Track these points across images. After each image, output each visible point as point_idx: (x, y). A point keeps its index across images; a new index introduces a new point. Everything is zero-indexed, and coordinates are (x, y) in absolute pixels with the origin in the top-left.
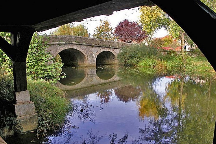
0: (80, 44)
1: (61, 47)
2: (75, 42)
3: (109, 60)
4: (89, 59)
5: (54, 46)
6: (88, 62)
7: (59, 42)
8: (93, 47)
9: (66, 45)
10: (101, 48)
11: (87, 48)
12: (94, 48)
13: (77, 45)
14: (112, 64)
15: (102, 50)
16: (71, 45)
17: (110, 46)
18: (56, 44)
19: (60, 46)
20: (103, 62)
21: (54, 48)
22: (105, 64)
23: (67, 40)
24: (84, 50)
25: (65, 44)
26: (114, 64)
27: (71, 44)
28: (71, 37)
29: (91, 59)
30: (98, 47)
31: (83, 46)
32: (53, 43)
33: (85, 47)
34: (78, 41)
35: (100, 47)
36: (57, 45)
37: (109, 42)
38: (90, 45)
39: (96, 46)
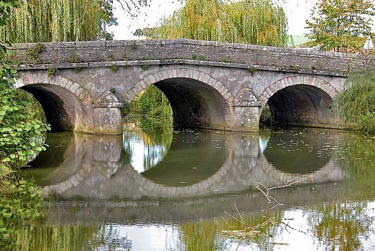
0: (208, 66)
1: (149, 74)
2: (194, 58)
3: (320, 112)
4: (237, 109)
5: (128, 70)
6: (234, 117)
7: (143, 59)
8: (252, 72)
9: (164, 68)
10: (281, 74)
11: (234, 76)
12: (258, 76)
13: (201, 69)
14: (328, 127)
15: (285, 82)
16: (179, 67)
17: (313, 68)
18: (134, 66)
19: (146, 72)
20: (304, 117)
21: (128, 76)
22: (309, 125)
23: (169, 54)
24: (224, 82)
25: (161, 66)
26: (332, 127)
27: (181, 64)
28: (180, 46)
29: (243, 108)
30: (270, 74)
31: (221, 70)
32: (123, 63)
33: (227, 73)
34: (203, 54)
35: (279, 72)
36: (135, 69)
37: (312, 57)
38: (244, 67)
39: (264, 69)
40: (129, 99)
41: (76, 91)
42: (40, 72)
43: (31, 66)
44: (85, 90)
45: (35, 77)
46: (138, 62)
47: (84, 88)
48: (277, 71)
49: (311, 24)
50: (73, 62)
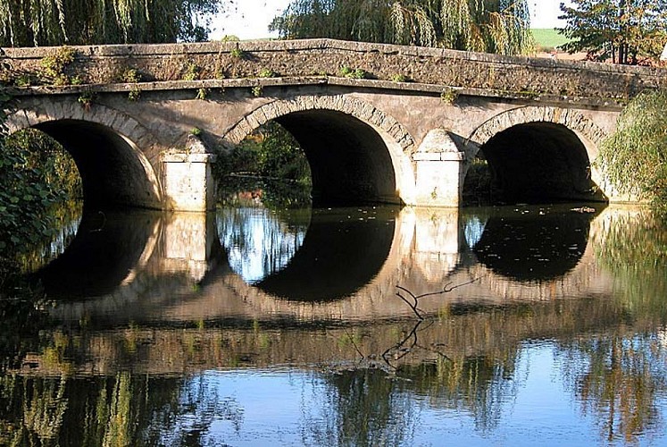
0: (370, 88)
1: (263, 104)
7: (253, 76)
8: (450, 99)
9: (289, 91)
10: (503, 104)
13: (357, 93)
15: (511, 118)
16: (318, 90)
17: (563, 91)
18: (235, 88)
21: (225, 107)
23: (299, 67)
24: (399, 117)
25: (284, 88)
27: (321, 85)
28: (319, 52)
30: (482, 102)
31: (393, 95)
32: (215, 82)
33: (404, 100)
34: (362, 67)
35: (498, 99)
36: (238, 94)
37: (560, 72)
38: (434, 91)
39: (472, 94)
40: (226, 148)
41: (131, 133)
42: (67, 98)
43: (51, 88)
44: (148, 131)
45: (58, 108)
46: (242, 82)
47: (145, 128)
48: (496, 97)
49: (571, 11)
50: (126, 82)
